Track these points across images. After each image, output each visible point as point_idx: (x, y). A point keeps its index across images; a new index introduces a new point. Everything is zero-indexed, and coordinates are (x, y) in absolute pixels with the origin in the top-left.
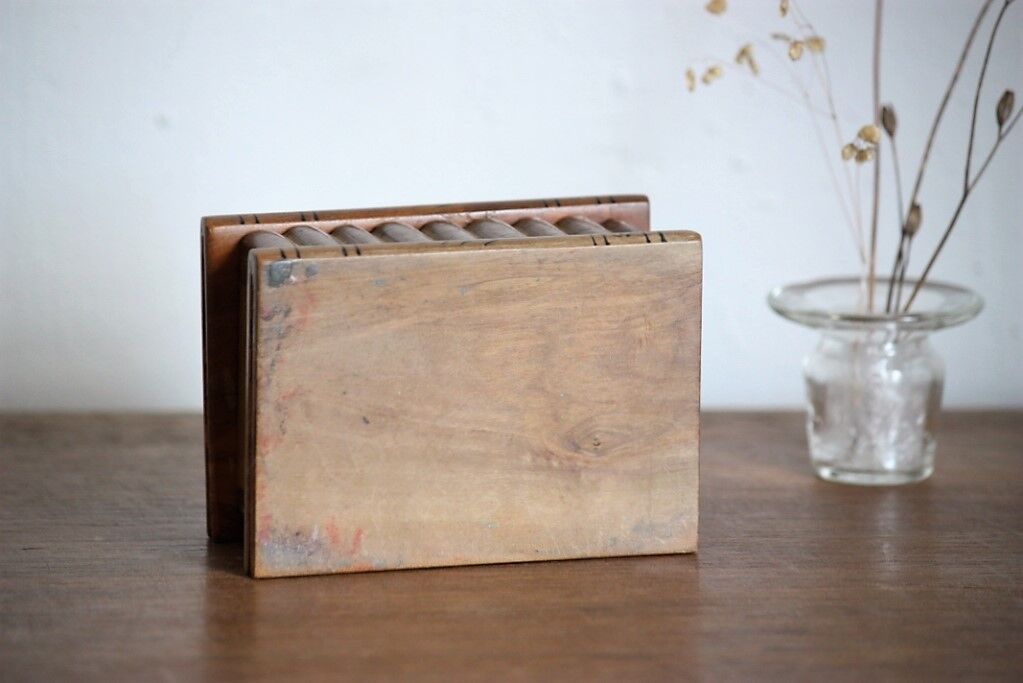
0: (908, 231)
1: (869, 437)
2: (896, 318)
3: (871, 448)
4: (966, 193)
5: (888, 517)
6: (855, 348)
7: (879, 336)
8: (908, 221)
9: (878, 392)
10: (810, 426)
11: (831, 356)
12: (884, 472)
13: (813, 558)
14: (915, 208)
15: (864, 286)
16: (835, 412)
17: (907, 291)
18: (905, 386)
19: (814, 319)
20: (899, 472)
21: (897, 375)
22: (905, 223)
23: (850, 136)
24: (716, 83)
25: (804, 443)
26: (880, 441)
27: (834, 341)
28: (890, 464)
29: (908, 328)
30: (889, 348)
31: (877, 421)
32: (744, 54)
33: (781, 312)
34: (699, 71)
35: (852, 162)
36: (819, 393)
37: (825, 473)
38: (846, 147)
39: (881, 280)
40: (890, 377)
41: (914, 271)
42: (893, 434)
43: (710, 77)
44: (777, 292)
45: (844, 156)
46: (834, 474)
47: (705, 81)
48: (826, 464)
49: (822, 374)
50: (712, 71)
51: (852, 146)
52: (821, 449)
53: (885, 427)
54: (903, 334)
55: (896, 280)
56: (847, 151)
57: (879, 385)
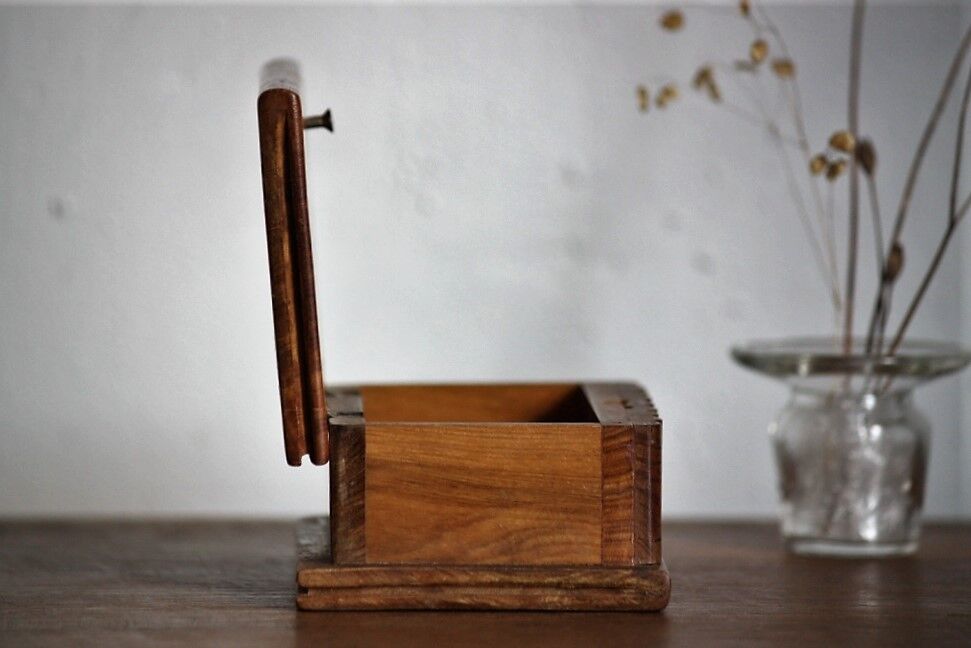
0: (889, 275)
1: (847, 503)
3: (849, 517)
4: (953, 224)
6: (831, 404)
7: (857, 383)
8: (889, 264)
9: (855, 455)
12: (864, 542)
14: (897, 250)
16: (808, 479)
18: (885, 446)
20: (879, 542)
21: (876, 431)
22: (886, 265)
23: (819, 146)
26: (857, 507)
28: (870, 532)
29: (891, 371)
30: (870, 402)
31: (856, 484)
32: (704, 78)
34: (654, 91)
35: (822, 179)
38: (816, 159)
40: (869, 434)
42: (873, 502)
43: (664, 99)
45: (813, 169)
47: (660, 102)
50: (667, 92)
51: (822, 159)
53: (864, 491)
56: (818, 165)
57: (856, 445)
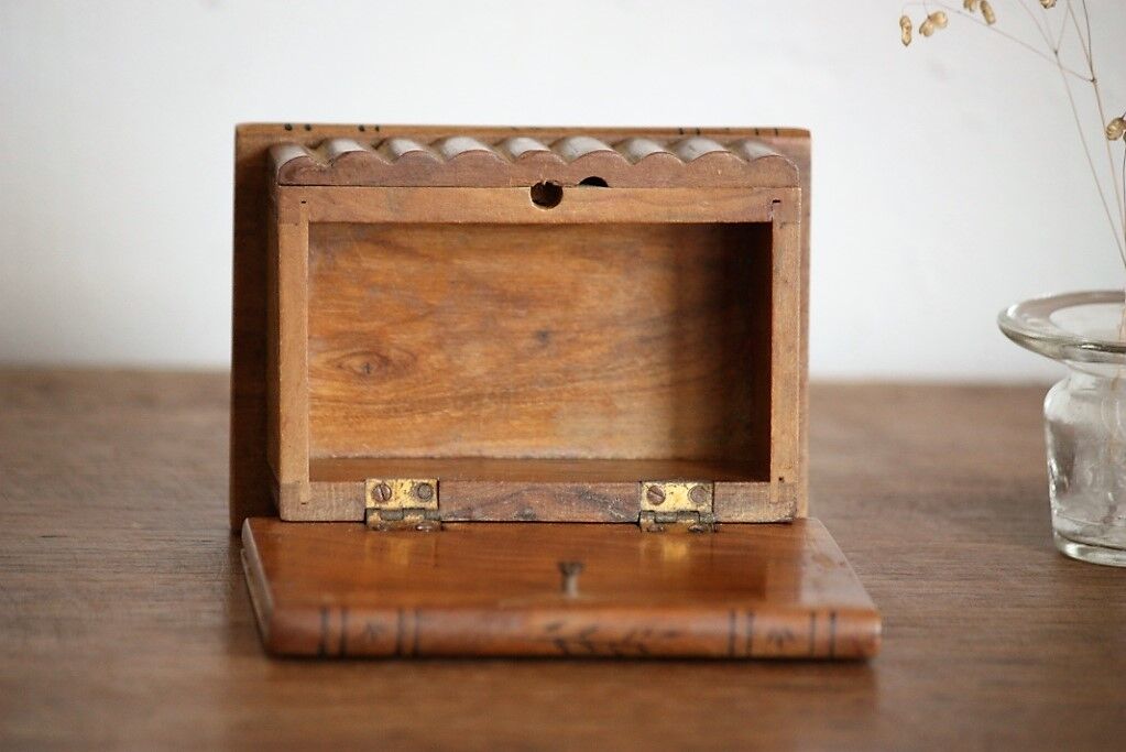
24: (937, 33)
27: (1086, 376)
34: (917, 20)
35: (1119, 143)
37: (1072, 550)
38: (1113, 122)
43: (930, 26)
44: (1011, 313)
45: (1109, 135)
46: (1082, 551)
47: (923, 31)
50: (932, 18)
51: (1121, 121)
56: (1114, 128)
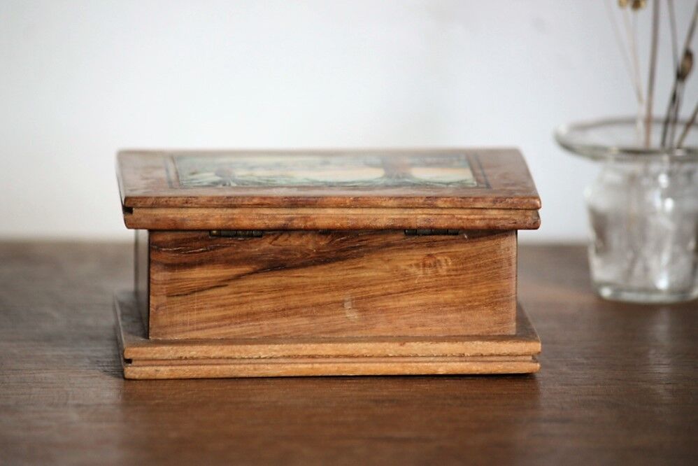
0: (682, 74)
2: (670, 151)
3: (646, 270)
5: (661, 329)
6: (633, 180)
7: (654, 167)
8: (682, 65)
9: (652, 221)
10: (592, 252)
11: (611, 187)
12: (657, 291)
13: (585, 362)
14: (688, 55)
15: (640, 125)
16: (615, 238)
17: (679, 130)
18: (678, 214)
19: (595, 154)
20: (671, 291)
21: (669, 204)
22: (679, 68)
25: (586, 267)
26: (653, 263)
27: (613, 173)
28: (663, 283)
29: (681, 161)
30: (663, 180)
33: (567, 147)
36: (600, 223)
39: (657, 121)
40: (663, 206)
41: (686, 112)
42: (665, 257)
48: (607, 284)
49: (604, 203)
52: (602, 271)
53: (659, 249)
54: (676, 166)
55: (670, 121)
57: (654, 213)
